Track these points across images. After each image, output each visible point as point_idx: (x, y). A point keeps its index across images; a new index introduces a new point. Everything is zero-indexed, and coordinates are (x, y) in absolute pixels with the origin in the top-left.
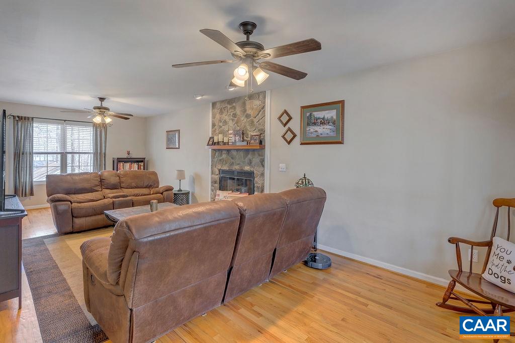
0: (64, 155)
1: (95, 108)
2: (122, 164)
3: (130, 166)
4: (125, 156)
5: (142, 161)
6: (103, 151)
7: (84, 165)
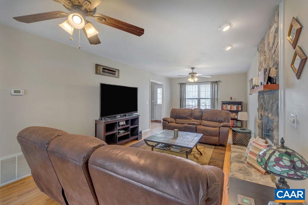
0: (199, 100)
1: (190, 74)
2: (225, 105)
3: (231, 107)
4: (229, 100)
5: (240, 104)
6: (216, 97)
7: (206, 105)
